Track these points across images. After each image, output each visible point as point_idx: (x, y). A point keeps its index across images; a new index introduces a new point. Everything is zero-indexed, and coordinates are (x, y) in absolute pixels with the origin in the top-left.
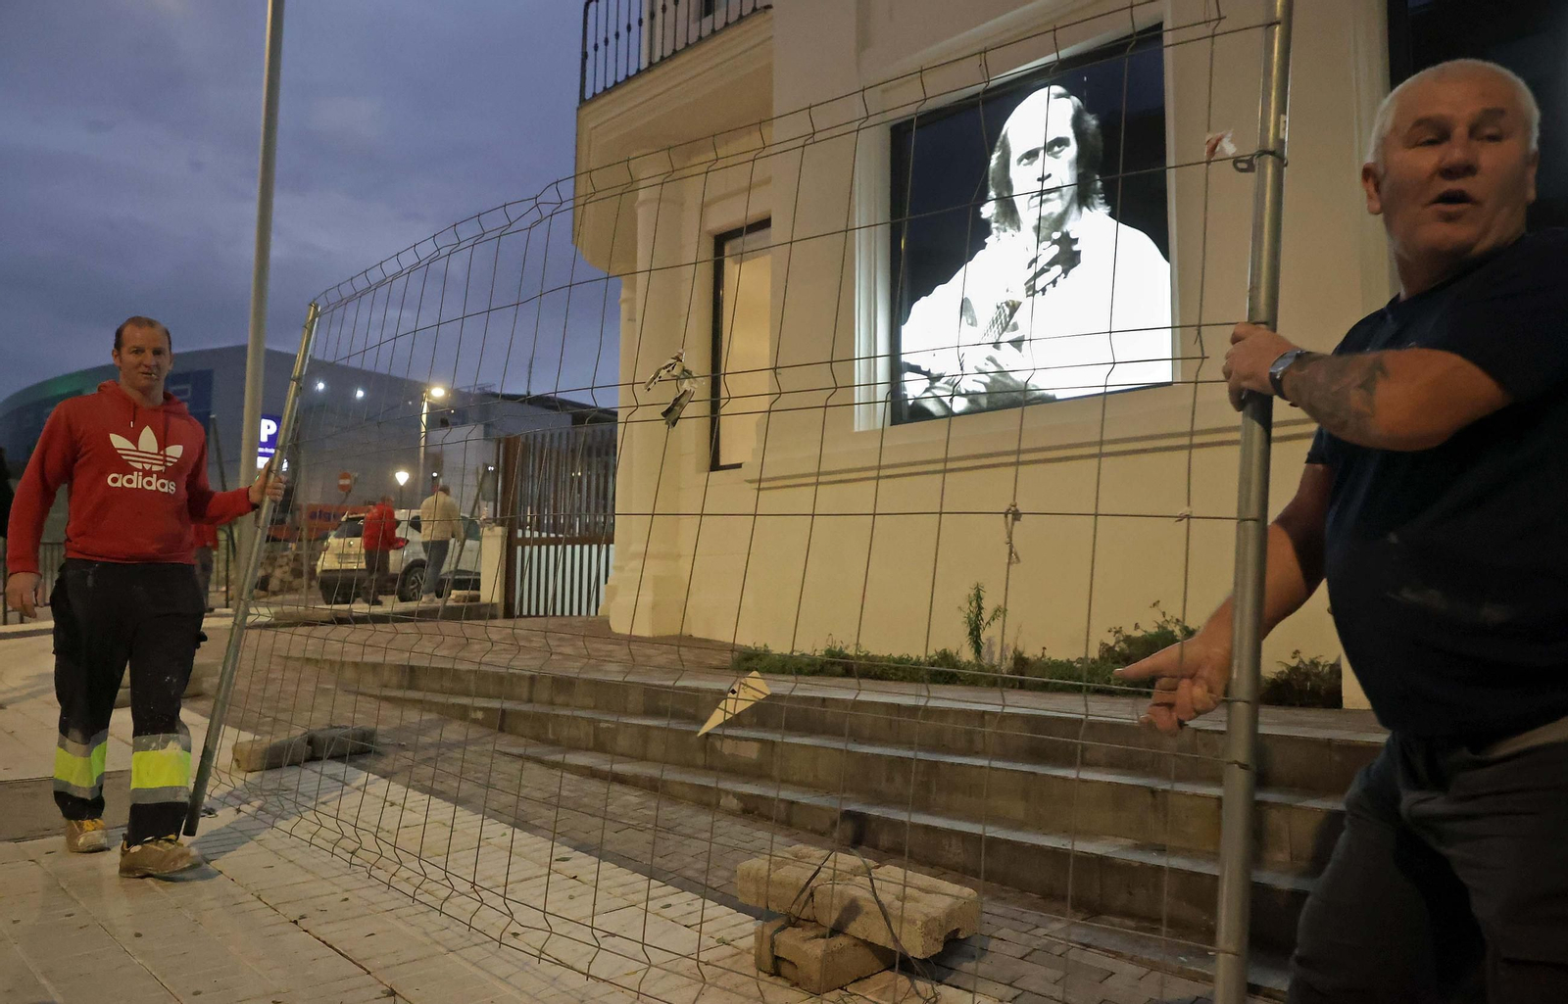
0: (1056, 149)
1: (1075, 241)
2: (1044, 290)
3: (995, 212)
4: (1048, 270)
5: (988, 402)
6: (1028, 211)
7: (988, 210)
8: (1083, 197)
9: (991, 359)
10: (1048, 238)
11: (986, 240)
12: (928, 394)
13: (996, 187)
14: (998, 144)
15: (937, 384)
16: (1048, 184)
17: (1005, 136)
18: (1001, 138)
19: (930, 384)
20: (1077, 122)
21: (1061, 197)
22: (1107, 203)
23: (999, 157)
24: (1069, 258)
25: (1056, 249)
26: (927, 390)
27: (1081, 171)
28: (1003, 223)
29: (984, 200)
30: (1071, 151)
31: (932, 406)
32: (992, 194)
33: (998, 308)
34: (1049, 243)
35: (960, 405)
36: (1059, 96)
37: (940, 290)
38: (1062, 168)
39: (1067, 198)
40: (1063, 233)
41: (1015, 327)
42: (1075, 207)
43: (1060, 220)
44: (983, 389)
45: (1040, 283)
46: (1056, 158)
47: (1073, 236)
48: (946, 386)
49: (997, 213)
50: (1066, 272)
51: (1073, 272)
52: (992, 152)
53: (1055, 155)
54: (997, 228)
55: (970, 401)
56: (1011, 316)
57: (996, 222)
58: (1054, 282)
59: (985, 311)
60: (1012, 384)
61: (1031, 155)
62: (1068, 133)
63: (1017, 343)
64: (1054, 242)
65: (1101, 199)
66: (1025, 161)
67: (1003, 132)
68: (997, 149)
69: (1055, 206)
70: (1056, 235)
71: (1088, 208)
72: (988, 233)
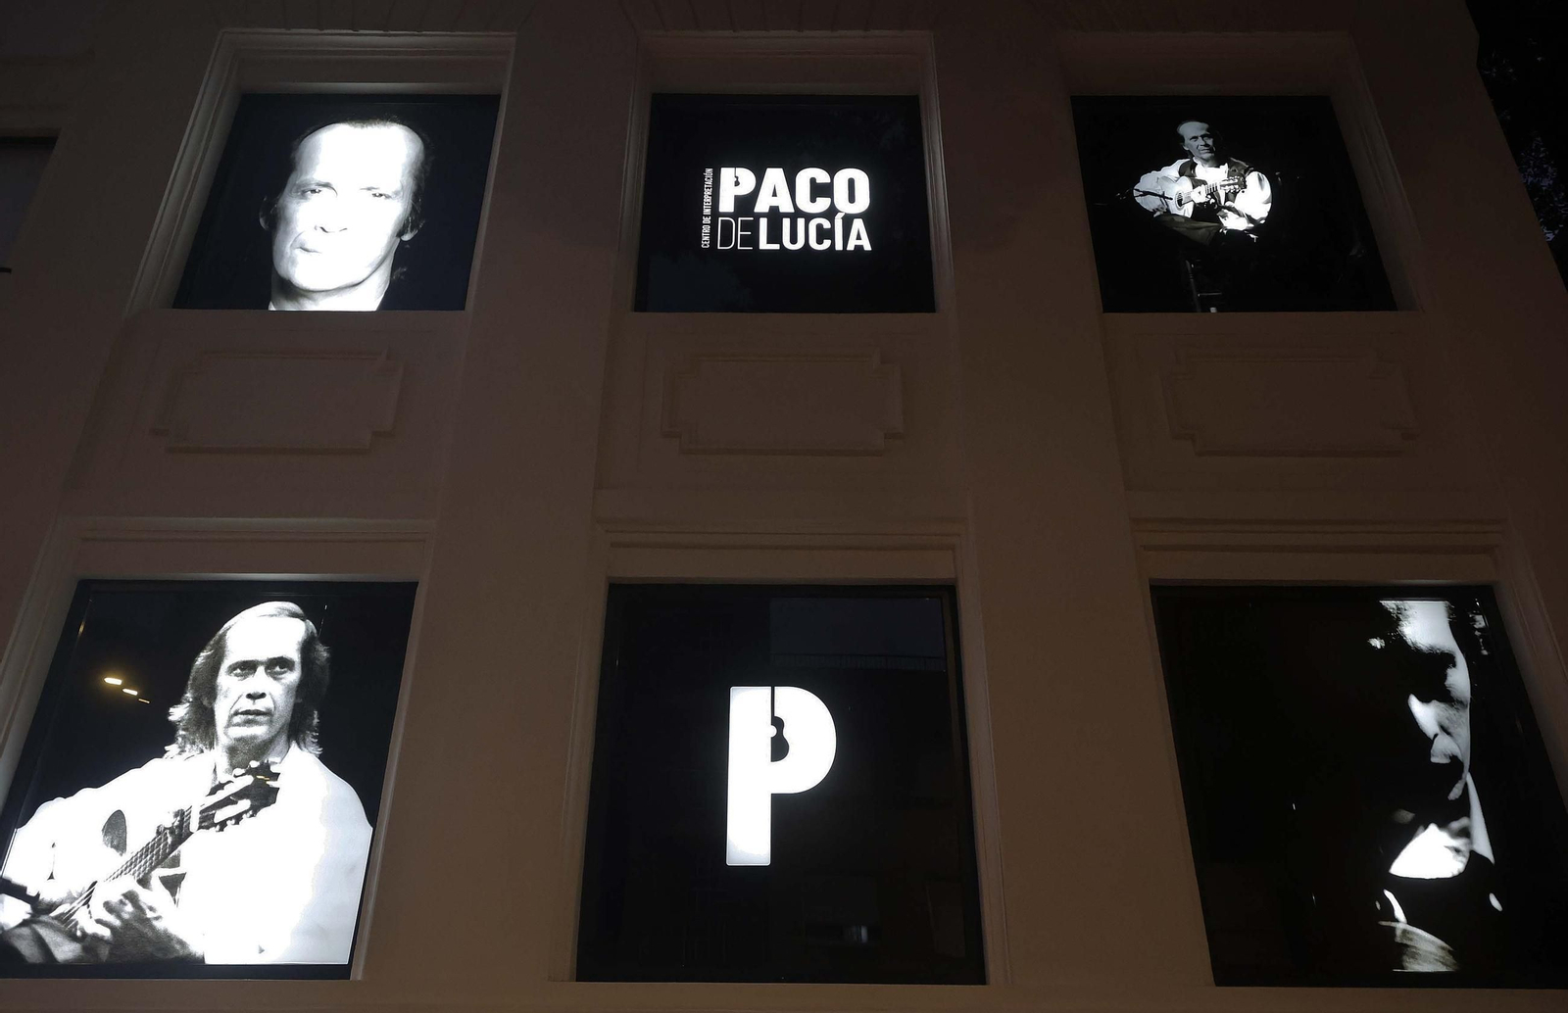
0: (278, 669)
1: (276, 776)
2: (223, 825)
3: (187, 717)
4: (235, 803)
5: (111, 954)
6: (227, 733)
7: (178, 713)
8: (294, 730)
9: (131, 897)
10: (244, 765)
11: (167, 748)
12: (25, 931)
13: (196, 689)
14: (212, 642)
15: (44, 918)
16: (261, 705)
17: (224, 634)
18: (217, 637)
19: (33, 915)
20: (307, 647)
21: (270, 723)
22: (320, 744)
23: (208, 657)
24: (262, 795)
25: (248, 780)
26: (24, 923)
27: (300, 701)
28: (194, 733)
29: (178, 702)
30: (293, 677)
31: (27, 949)
32: (189, 695)
33: (158, 833)
34: (243, 771)
35: (65, 951)
36: (294, 615)
37: (86, 794)
38: (277, 692)
39: (278, 726)
40: (262, 764)
41: (175, 863)
42: (284, 738)
43: (262, 748)
44: (106, 933)
45: (220, 815)
46: (275, 679)
47: (274, 769)
48: (56, 922)
49: (189, 719)
50: (254, 810)
51: (263, 812)
52: (202, 649)
53: (275, 676)
54: (184, 737)
55: (85, 949)
56: (174, 846)
57: (184, 730)
58: (238, 818)
59: (139, 836)
60: (150, 934)
61: (247, 667)
62: (294, 655)
63: (172, 884)
64: (250, 771)
65: (314, 737)
66: (238, 671)
67: (226, 626)
68: (209, 647)
69: (260, 731)
70: (254, 764)
71: (298, 744)
72: (172, 740)
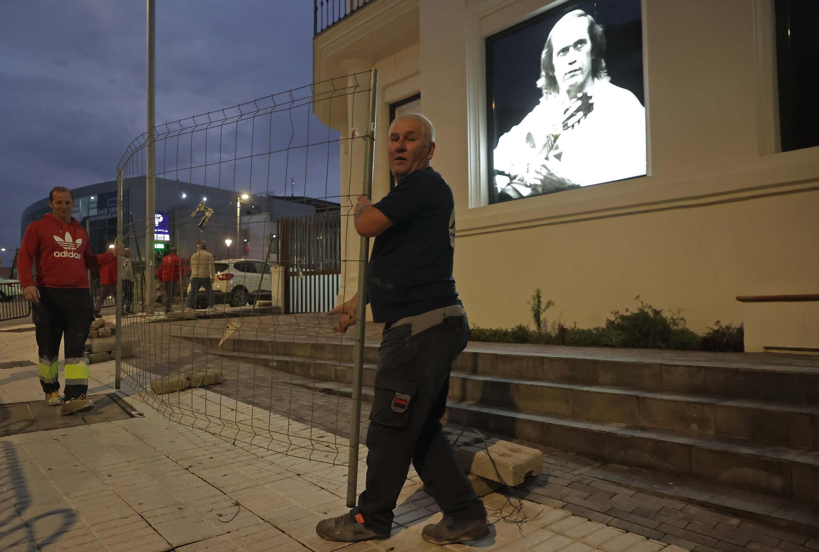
0: (579, 46)
1: (591, 98)
2: (573, 126)
3: (545, 83)
4: (575, 115)
5: (543, 190)
6: (564, 84)
7: (541, 83)
8: (595, 72)
9: (544, 166)
10: (575, 97)
11: (540, 100)
12: (509, 187)
13: (545, 69)
14: (546, 45)
15: (514, 181)
16: (575, 66)
17: (550, 39)
18: (547, 42)
19: (510, 181)
20: (591, 30)
21: (582, 73)
22: (609, 75)
23: (547, 52)
24: (587, 107)
25: (580, 103)
26: (509, 184)
27: (593, 58)
28: (550, 89)
29: (538, 77)
30: (588, 47)
31: (512, 193)
32: (543, 73)
33: (547, 137)
34: (576, 99)
35: (526, 192)
36: (580, 15)
37: (514, 128)
38: (583, 57)
39: (586, 73)
40: (583, 94)
41: (557, 148)
42: (590, 78)
43: (582, 86)
44: (539, 183)
45: (570, 123)
46: (579, 51)
47: (589, 95)
48: (519, 182)
49: (546, 84)
50: (585, 115)
51: (589, 115)
52: (542, 50)
53: (579, 50)
54: (546, 93)
55: (532, 190)
56: (555, 141)
57: (546, 89)
58: (579, 121)
59: (540, 140)
60: (555, 179)
61: (565, 50)
62: (586, 36)
63: (558, 157)
64: (579, 99)
65: (606, 73)
66: (562, 54)
67: (549, 38)
68: (545, 48)
69: (579, 79)
70: (580, 95)
71: (598, 78)
72: (541, 95)
